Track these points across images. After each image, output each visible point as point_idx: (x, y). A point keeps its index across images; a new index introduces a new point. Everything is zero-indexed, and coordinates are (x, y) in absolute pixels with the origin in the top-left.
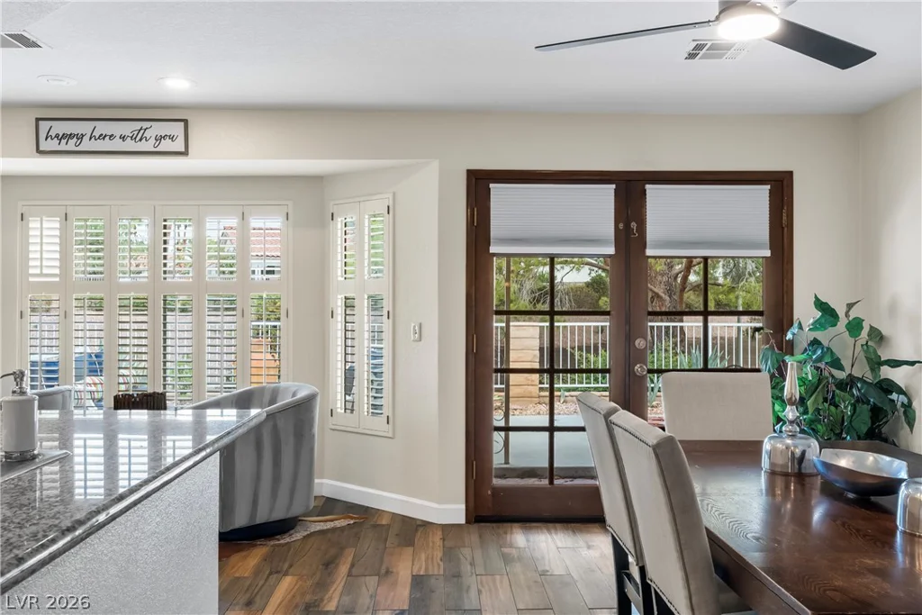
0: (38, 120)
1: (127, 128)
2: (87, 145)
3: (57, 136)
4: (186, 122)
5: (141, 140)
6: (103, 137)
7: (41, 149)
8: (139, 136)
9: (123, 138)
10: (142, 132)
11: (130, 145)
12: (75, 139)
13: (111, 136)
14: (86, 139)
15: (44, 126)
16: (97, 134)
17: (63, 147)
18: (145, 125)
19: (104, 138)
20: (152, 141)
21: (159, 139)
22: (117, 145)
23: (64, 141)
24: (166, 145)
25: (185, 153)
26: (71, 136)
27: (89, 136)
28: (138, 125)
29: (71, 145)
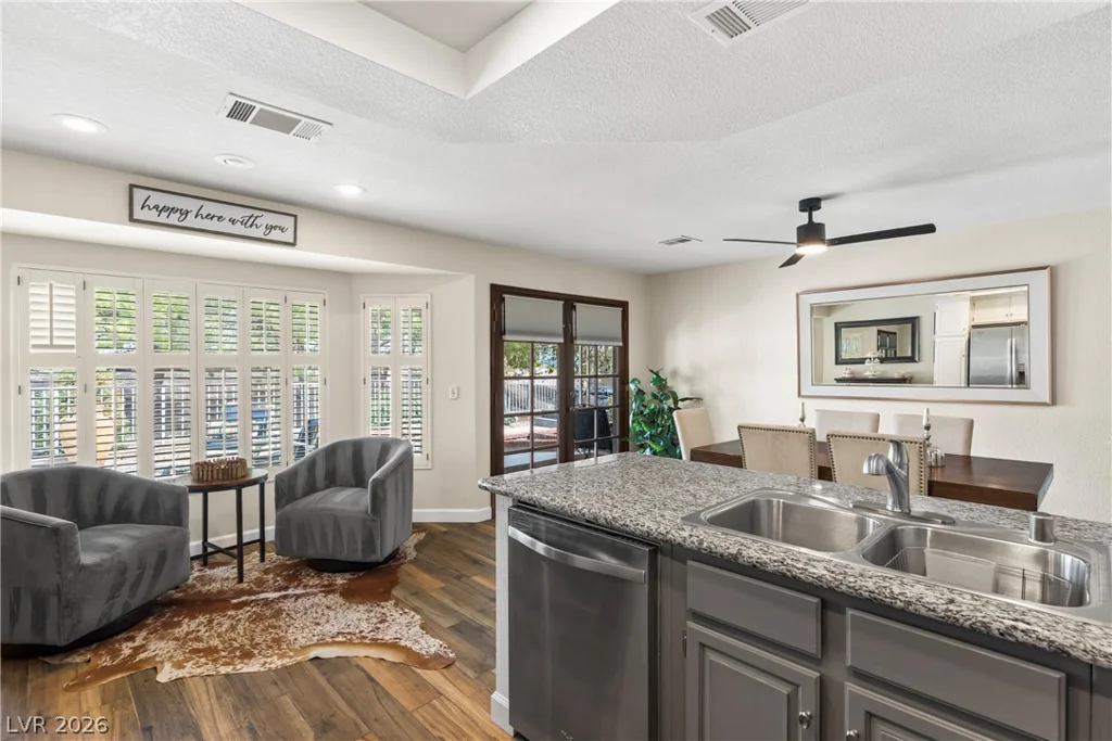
0: (132, 186)
1: (239, 213)
2: (191, 221)
3: (156, 207)
4: (295, 216)
5: (251, 226)
6: (210, 217)
7: (135, 217)
8: (249, 222)
9: (233, 221)
10: (252, 219)
11: (238, 229)
12: (178, 214)
13: (219, 218)
14: (191, 216)
15: (139, 195)
16: (204, 212)
17: (163, 218)
18: (256, 213)
19: (212, 218)
20: (263, 229)
21: (270, 228)
22: (225, 227)
23: (164, 214)
24: (275, 235)
25: (293, 244)
26: (173, 210)
27: (194, 213)
28: (249, 212)
29: (174, 219)
